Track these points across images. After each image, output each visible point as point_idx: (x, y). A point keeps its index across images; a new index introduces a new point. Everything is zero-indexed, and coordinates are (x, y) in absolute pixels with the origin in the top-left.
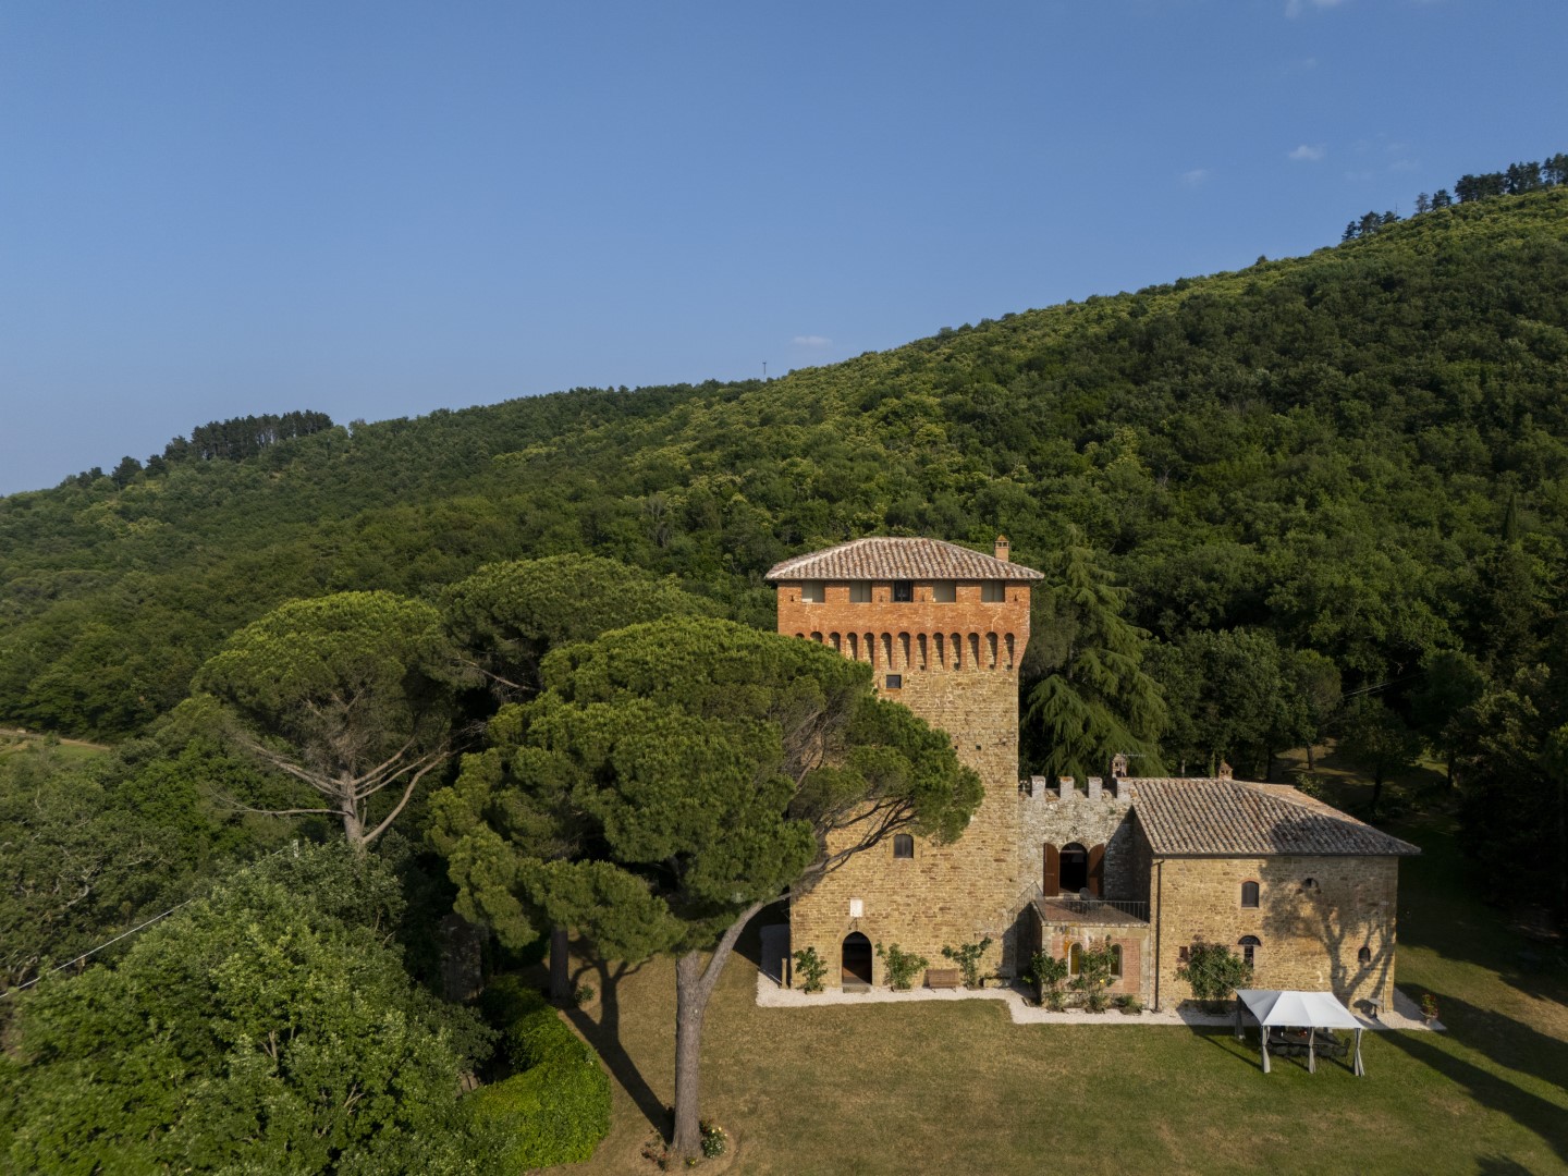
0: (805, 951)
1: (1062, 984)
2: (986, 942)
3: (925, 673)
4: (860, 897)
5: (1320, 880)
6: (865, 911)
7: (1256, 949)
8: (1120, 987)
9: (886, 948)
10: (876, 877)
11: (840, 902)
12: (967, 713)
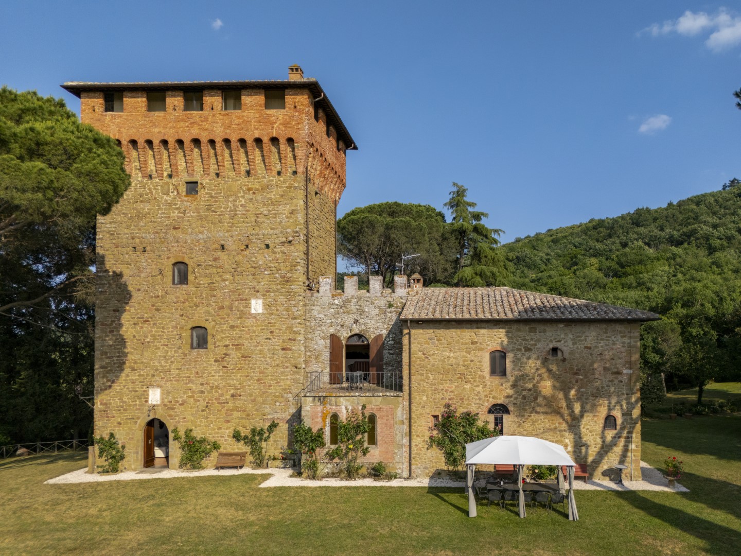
0: (107, 438)
1: (320, 453)
2: (273, 426)
3: (220, 179)
4: (159, 386)
5: (564, 349)
6: (162, 399)
7: (506, 417)
8: (375, 455)
9: (182, 434)
10: (173, 366)
11: (140, 391)
12: (257, 215)
